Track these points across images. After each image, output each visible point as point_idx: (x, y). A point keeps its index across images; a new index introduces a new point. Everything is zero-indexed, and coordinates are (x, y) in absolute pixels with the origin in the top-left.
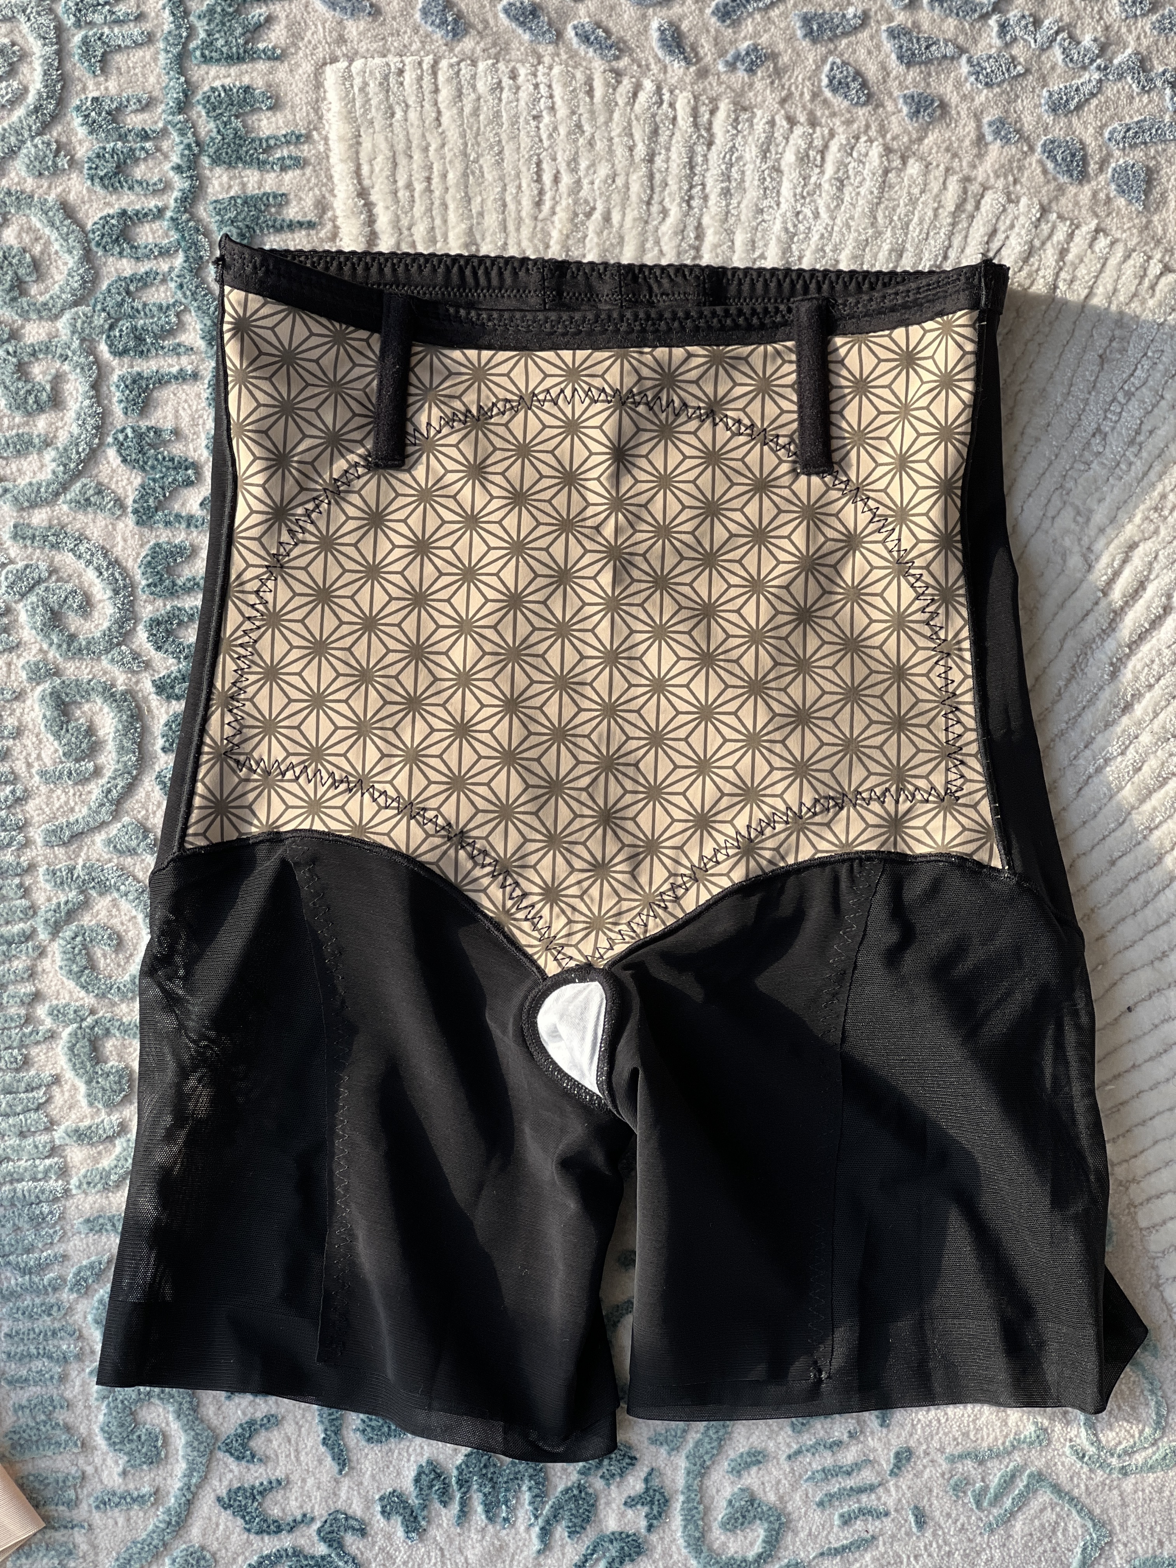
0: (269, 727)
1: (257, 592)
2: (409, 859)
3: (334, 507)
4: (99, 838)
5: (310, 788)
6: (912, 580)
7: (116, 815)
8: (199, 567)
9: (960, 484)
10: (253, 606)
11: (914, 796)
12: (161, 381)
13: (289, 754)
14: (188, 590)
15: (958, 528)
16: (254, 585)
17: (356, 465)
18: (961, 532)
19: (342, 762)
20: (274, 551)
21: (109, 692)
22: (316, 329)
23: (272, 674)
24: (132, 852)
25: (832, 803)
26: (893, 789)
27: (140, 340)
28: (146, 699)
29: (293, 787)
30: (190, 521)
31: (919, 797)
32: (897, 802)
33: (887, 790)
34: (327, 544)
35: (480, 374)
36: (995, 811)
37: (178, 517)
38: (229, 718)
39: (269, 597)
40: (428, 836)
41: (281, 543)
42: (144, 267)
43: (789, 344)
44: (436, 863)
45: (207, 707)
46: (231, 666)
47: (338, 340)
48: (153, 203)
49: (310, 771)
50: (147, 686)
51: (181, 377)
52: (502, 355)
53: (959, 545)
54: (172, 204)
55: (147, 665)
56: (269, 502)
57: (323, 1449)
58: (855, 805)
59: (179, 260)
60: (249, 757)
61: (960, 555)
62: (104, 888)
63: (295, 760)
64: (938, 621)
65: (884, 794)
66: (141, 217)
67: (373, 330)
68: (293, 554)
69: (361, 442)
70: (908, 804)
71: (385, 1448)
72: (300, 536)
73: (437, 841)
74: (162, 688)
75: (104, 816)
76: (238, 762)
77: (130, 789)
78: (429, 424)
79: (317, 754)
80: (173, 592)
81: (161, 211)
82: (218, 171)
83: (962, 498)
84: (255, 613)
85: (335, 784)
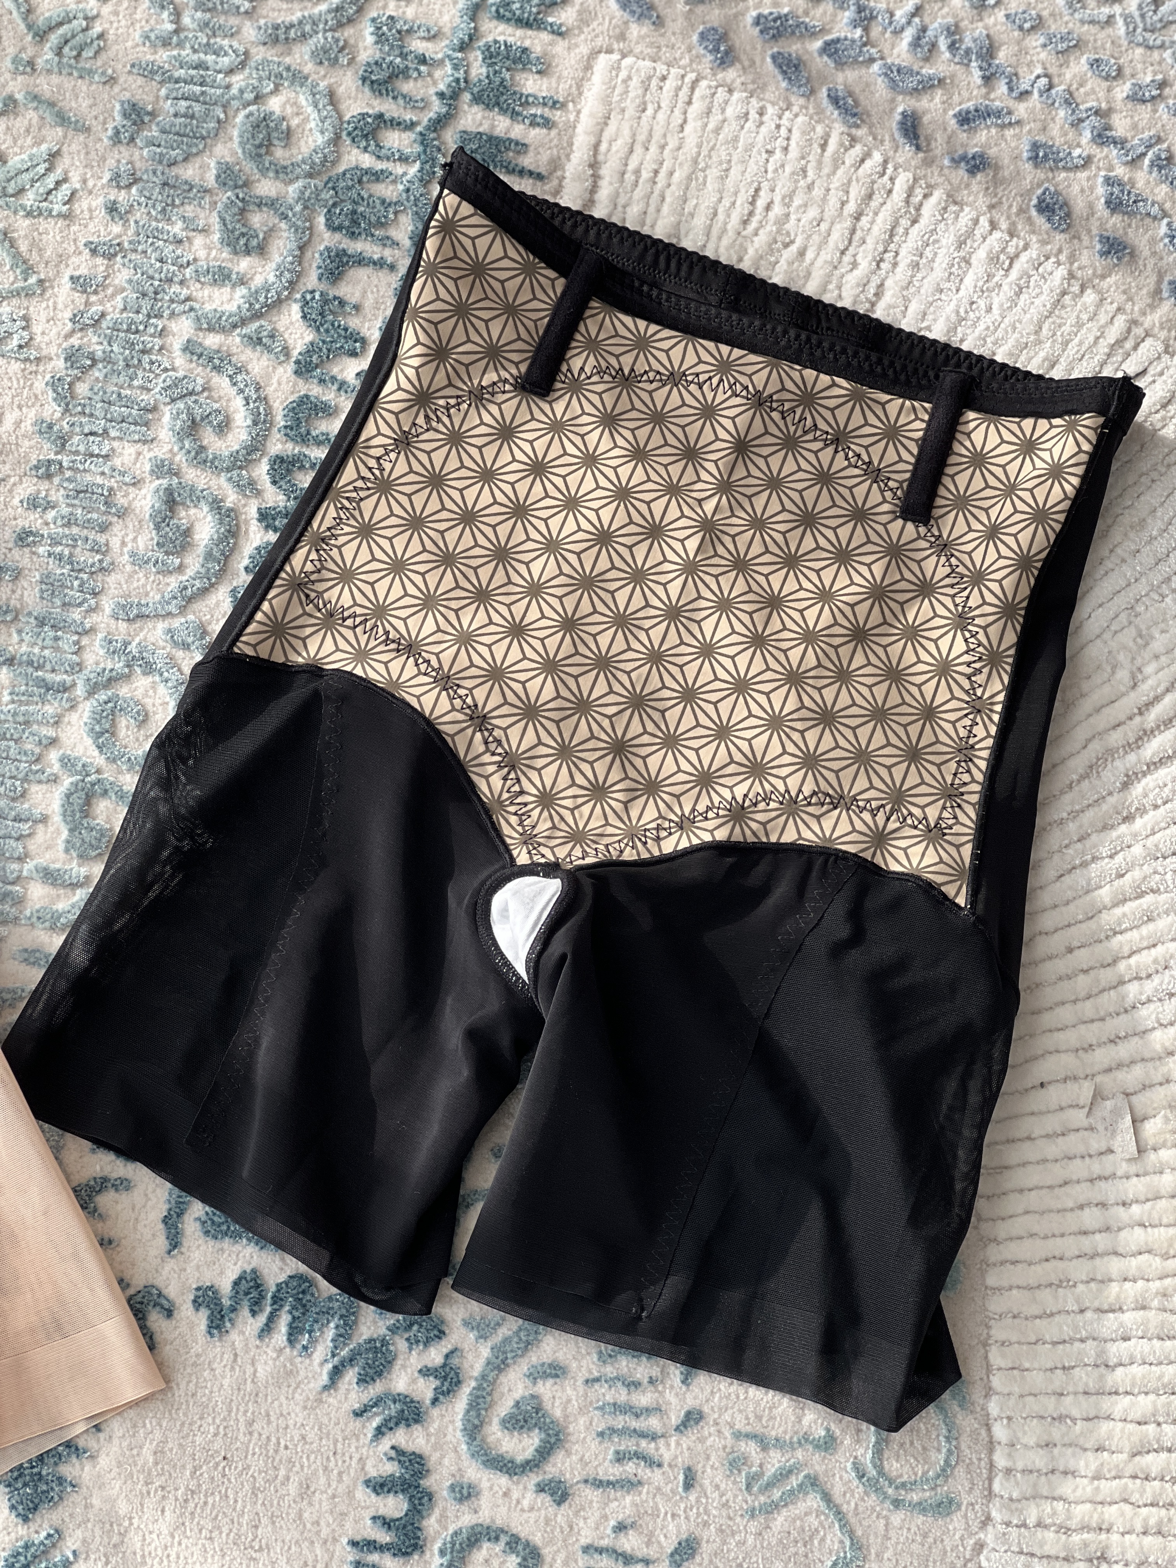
0: (347, 576)
1: (378, 459)
2: (428, 722)
3: (473, 410)
4: (161, 626)
5: (363, 639)
6: (968, 635)
7: (183, 610)
8: (334, 426)
9: (1039, 565)
10: (370, 469)
11: (905, 819)
12: (361, 261)
13: (355, 604)
14: (319, 443)
15: (1025, 604)
16: (379, 452)
17: (505, 381)
18: (1027, 609)
19: (400, 625)
20: (406, 429)
21: (216, 505)
22: (512, 253)
23: (366, 531)
24: (186, 646)
25: (828, 800)
26: (888, 807)
27: (355, 222)
28: (247, 522)
29: (349, 634)
30: (342, 386)
31: (909, 821)
32: (888, 819)
33: (883, 806)
34: (456, 439)
35: (642, 344)
36: (974, 856)
37: (333, 379)
38: (314, 556)
39: (387, 466)
40: (453, 709)
41: (414, 424)
42: (380, 166)
43: (927, 405)
44: (452, 736)
45: (298, 541)
46: (332, 512)
47: (528, 270)
48: (408, 116)
49: (369, 625)
50: (252, 510)
51: (380, 264)
52: (667, 333)
53: (1021, 620)
54: (425, 122)
55: (259, 493)
56: (417, 384)
57: (161, 1226)
58: (848, 809)
59: (414, 169)
60: (320, 594)
61: (1018, 628)
62: (149, 668)
63: (359, 610)
64: (980, 679)
65: (878, 809)
66: (396, 124)
67: (562, 273)
68: (421, 438)
69: (516, 364)
70: (898, 825)
71: (218, 1245)
72: (434, 424)
73: (460, 717)
74: (265, 516)
75: (173, 608)
76: (307, 596)
77: (204, 591)
78: (582, 369)
79: (380, 611)
80: (304, 439)
81: (412, 125)
82: (475, 108)
83: (1037, 579)
84: (370, 476)
85: (386, 642)
